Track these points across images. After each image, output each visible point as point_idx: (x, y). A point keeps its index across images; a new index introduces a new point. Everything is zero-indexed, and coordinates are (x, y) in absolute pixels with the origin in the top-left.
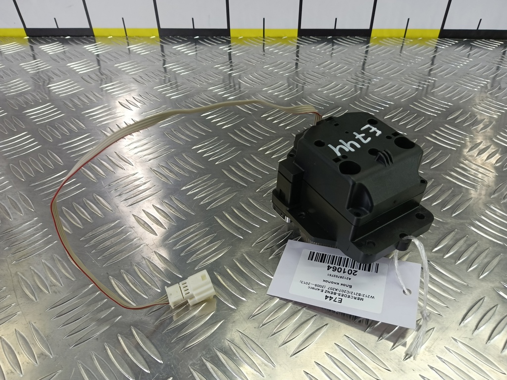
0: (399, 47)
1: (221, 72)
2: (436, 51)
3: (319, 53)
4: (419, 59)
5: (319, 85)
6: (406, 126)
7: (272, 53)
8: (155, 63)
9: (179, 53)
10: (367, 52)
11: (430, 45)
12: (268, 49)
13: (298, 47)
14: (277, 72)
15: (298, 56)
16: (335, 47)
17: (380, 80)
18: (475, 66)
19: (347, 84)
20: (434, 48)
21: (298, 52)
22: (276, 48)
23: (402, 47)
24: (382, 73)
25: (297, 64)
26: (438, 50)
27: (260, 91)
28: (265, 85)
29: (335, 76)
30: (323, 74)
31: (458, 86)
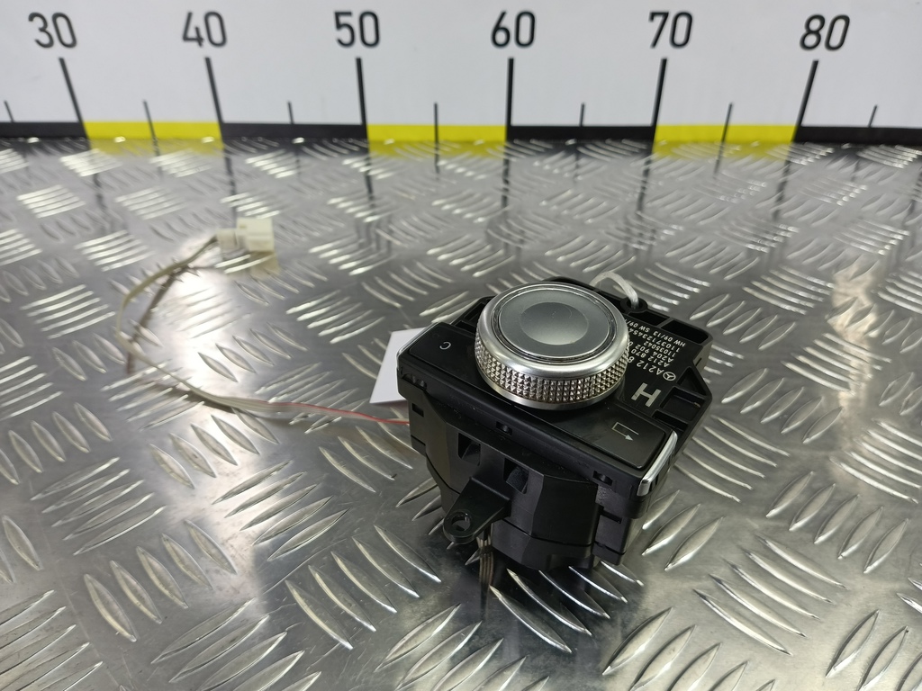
0: (712, 161)
1: (341, 215)
2: (787, 172)
3: (549, 175)
4: (757, 186)
5: (550, 244)
6: (740, 339)
7: (451, 174)
8: (201, 193)
9: (258, 172)
10: (647, 173)
11: (776, 159)
12: (444, 166)
13: (507, 162)
14: (460, 215)
15: (507, 182)
16: (583, 161)
17: (678, 232)
18: (872, 201)
19: (607, 242)
20: (782, 163)
21: (506, 173)
22: (461, 164)
23: (718, 163)
24: (681, 217)
25: (505, 199)
26: (792, 167)
27: (423, 257)
28: (433, 243)
29: (582, 223)
30: (557, 218)
31: (842, 245)
